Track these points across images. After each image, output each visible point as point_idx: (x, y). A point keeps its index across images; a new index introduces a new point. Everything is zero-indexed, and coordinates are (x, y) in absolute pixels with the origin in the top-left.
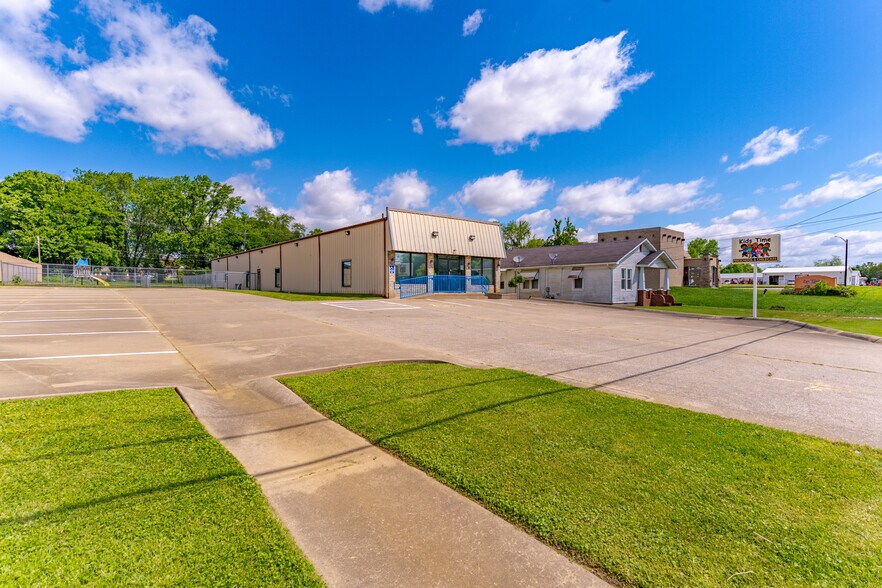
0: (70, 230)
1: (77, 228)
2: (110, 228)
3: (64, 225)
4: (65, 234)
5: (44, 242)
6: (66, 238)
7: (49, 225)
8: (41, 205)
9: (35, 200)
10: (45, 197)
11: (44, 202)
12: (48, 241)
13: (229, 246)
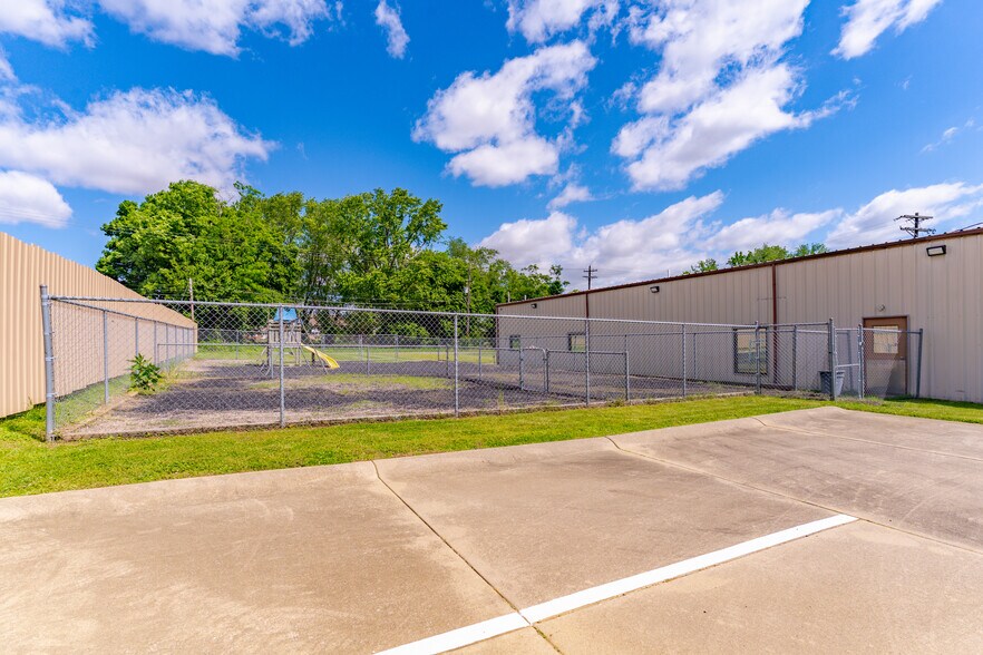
0: (232, 268)
1: (242, 265)
2: (280, 268)
3: (226, 262)
4: (227, 274)
5: (199, 288)
6: (229, 280)
7: (206, 263)
8: (195, 230)
9: (187, 225)
10: (202, 221)
11: (200, 228)
12: (206, 285)
13: (442, 290)
